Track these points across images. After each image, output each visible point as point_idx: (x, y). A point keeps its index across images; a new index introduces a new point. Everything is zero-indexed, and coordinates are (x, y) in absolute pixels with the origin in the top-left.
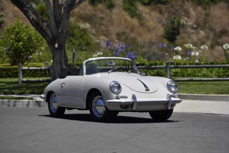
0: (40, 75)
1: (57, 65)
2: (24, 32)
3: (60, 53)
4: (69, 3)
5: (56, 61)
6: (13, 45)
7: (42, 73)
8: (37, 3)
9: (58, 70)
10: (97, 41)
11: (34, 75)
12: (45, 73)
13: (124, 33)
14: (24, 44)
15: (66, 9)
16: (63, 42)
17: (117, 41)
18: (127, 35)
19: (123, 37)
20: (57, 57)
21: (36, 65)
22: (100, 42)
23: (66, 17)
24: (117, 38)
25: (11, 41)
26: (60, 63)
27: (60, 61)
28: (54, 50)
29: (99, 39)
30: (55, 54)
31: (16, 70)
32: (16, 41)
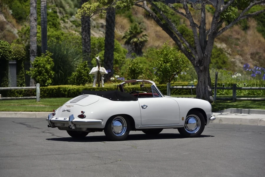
0: (185, 92)
1: (202, 85)
2: (172, 54)
3: (205, 74)
4: (214, 31)
5: (201, 82)
6: (161, 65)
7: (187, 91)
8: (178, 24)
9: (202, 89)
10: (233, 60)
11: (179, 93)
12: (189, 91)
13: (257, 53)
14: (172, 65)
15: (210, 36)
16: (207, 65)
17: (251, 60)
18: (260, 54)
19: (257, 56)
20: (202, 78)
21: (182, 84)
22: (235, 61)
23: (210, 43)
24: (252, 58)
25: (160, 62)
26: (204, 83)
27: (205, 81)
28: (199, 72)
29: (234, 58)
30: (200, 75)
31: (164, 88)
32: (165, 62)
